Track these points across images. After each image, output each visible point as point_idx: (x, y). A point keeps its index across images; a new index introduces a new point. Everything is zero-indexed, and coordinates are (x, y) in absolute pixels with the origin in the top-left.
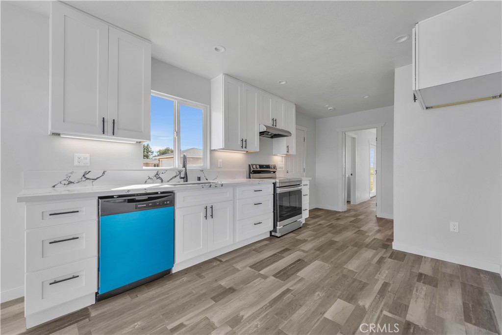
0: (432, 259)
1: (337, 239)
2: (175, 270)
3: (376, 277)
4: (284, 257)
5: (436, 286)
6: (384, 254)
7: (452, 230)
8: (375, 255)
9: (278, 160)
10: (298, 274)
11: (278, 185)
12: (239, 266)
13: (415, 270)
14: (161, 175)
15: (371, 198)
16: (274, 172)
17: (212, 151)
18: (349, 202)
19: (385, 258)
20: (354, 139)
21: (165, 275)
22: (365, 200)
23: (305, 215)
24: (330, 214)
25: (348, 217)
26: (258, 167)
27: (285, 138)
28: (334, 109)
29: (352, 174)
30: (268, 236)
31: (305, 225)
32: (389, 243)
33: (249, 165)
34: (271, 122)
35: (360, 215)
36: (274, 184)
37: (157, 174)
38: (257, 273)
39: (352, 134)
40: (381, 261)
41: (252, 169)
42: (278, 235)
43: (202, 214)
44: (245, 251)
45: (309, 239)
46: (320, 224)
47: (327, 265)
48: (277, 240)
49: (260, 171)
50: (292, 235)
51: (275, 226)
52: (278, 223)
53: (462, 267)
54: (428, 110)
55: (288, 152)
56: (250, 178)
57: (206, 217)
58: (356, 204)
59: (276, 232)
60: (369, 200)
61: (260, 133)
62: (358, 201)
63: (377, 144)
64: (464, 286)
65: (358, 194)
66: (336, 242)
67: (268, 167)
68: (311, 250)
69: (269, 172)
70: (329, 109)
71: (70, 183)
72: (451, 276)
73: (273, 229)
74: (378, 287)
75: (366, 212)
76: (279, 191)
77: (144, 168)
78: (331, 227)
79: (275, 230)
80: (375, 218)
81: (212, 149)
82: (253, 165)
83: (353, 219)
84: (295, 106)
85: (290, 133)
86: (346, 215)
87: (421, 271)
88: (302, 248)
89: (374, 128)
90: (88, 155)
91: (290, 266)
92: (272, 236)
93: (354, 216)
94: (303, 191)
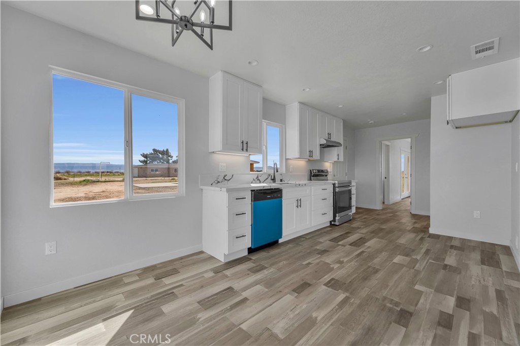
0: (460, 238)
1: (384, 227)
2: (281, 241)
3: (421, 246)
4: (349, 237)
5: (463, 251)
6: (424, 235)
7: (475, 217)
8: (416, 236)
9: (328, 166)
10: (365, 244)
11: (337, 185)
12: (321, 240)
13: (448, 244)
14: (259, 178)
15: (402, 199)
16: (326, 176)
17: (287, 159)
18: (384, 203)
19: (425, 238)
20: (388, 146)
21: (274, 244)
22: (398, 201)
23: (354, 210)
24: (369, 211)
25: (386, 213)
26: (317, 171)
27: (336, 148)
28: (375, 122)
29: (386, 178)
30: (329, 225)
31: (354, 219)
32: (426, 230)
33: (311, 170)
34: (327, 135)
35: (396, 212)
36: (334, 184)
37: (258, 177)
38: (337, 244)
39: (387, 143)
40: (422, 239)
41: (313, 174)
42: (337, 223)
43: (295, 204)
44: (317, 233)
45: (362, 227)
46: (365, 218)
47: (383, 241)
48: (337, 227)
49: (317, 175)
50: (346, 224)
51: (334, 216)
52: (337, 215)
53: (483, 243)
54: (457, 130)
55: (338, 159)
56: (311, 180)
57: (297, 206)
58: (391, 203)
59: (335, 221)
60: (400, 201)
61: (321, 145)
62: (391, 202)
63: (411, 151)
64: (482, 252)
65: (391, 196)
66: (384, 229)
67: (322, 171)
68: (367, 232)
69: (323, 176)
70: (370, 122)
71: (218, 182)
72: (474, 246)
73: (332, 219)
74: (423, 250)
75: (401, 210)
76: (337, 190)
77: (251, 173)
78: (375, 220)
79: (334, 220)
80: (409, 214)
81: (287, 158)
82: (313, 170)
83: (392, 215)
84: (342, 121)
85: (340, 143)
86: (385, 212)
87: (452, 244)
88: (360, 232)
89: (409, 138)
90: (225, 164)
91: (357, 240)
92: (332, 225)
93: (392, 213)
94: (352, 190)
